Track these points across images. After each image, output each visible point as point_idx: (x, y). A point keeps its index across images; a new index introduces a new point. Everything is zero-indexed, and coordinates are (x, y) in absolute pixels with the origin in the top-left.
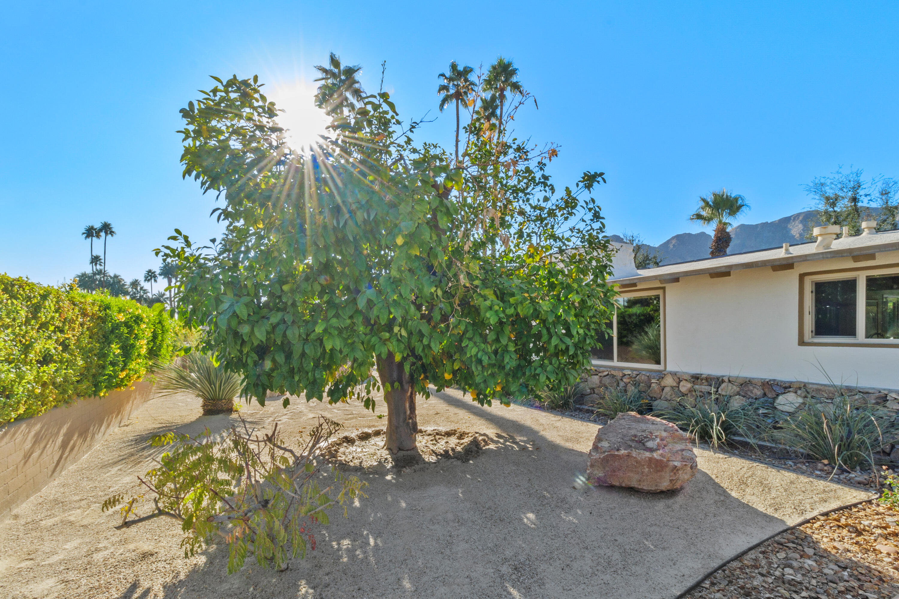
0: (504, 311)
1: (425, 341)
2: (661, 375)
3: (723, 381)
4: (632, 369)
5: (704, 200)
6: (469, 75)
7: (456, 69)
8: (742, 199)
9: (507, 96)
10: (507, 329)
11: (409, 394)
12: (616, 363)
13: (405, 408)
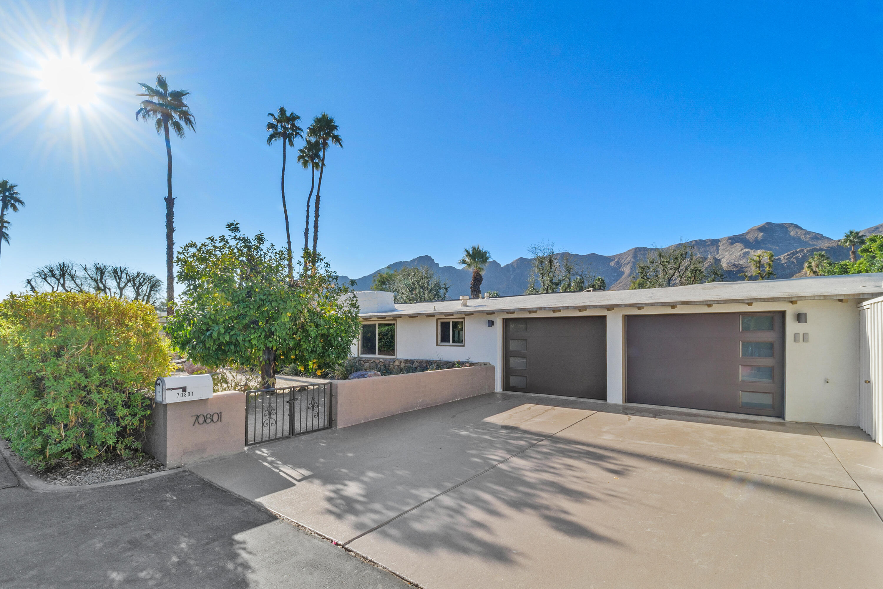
0: (317, 332)
1: (287, 342)
2: (394, 361)
3: (414, 362)
4: (383, 359)
5: (467, 251)
6: (296, 121)
7: (285, 114)
8: (489, 254)
9: (329, 144)
10: (319, 338)
11: (273, 366)
12: (377, 356)
13: (271, 373)
